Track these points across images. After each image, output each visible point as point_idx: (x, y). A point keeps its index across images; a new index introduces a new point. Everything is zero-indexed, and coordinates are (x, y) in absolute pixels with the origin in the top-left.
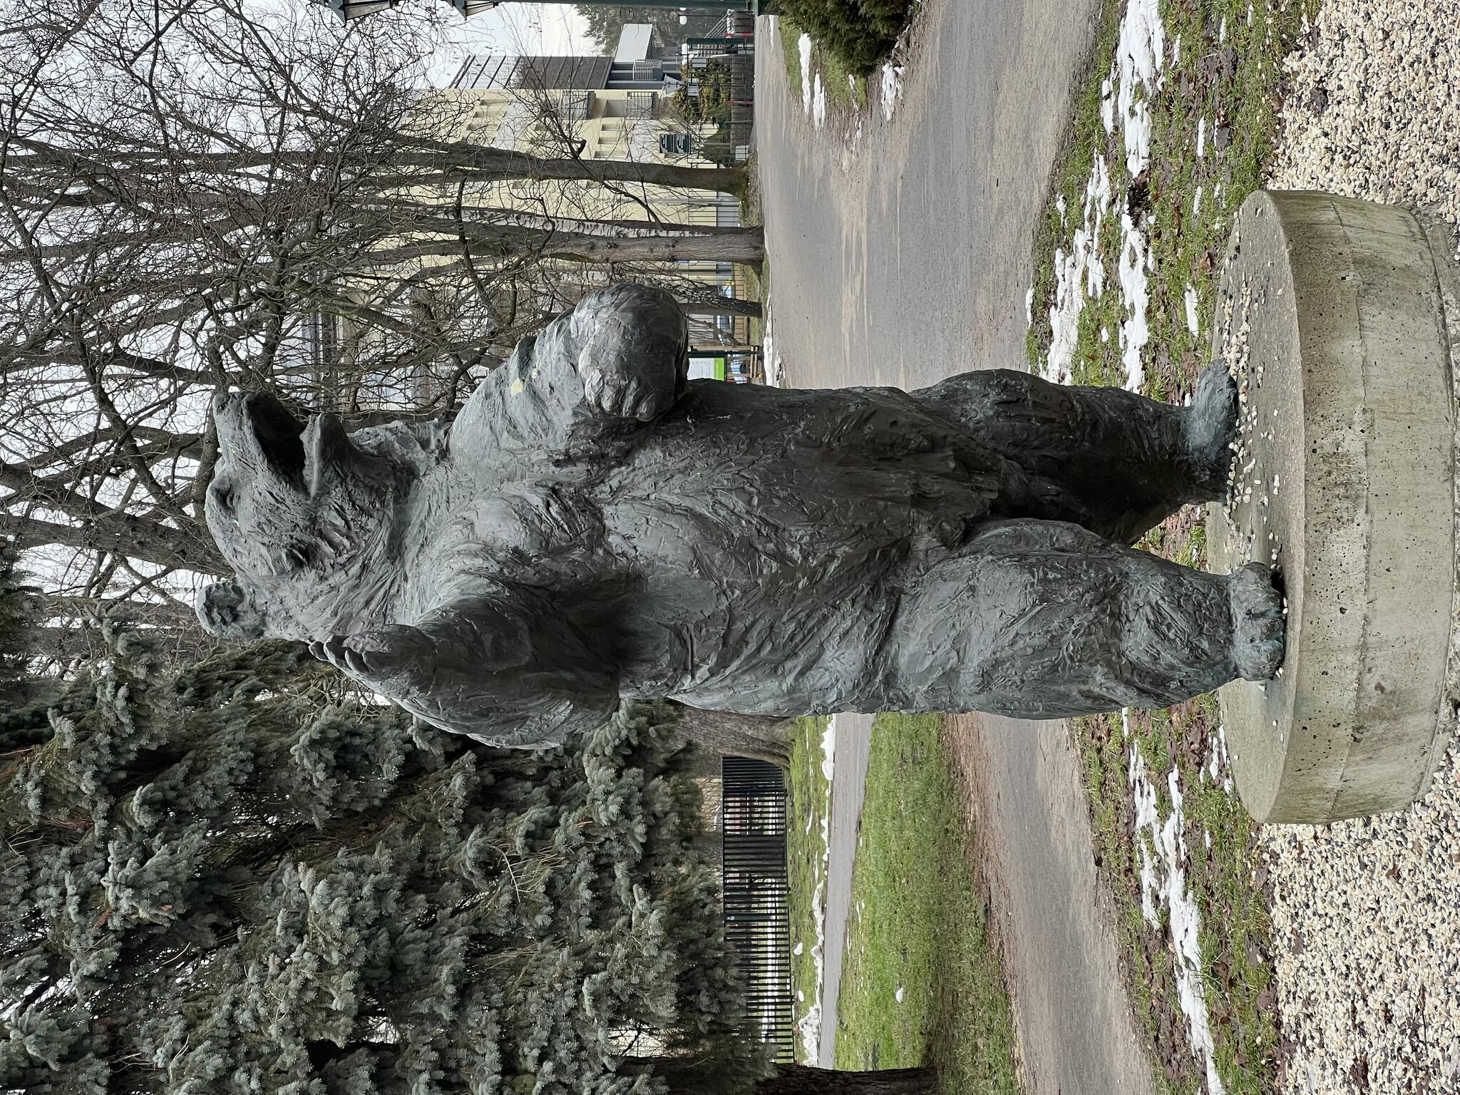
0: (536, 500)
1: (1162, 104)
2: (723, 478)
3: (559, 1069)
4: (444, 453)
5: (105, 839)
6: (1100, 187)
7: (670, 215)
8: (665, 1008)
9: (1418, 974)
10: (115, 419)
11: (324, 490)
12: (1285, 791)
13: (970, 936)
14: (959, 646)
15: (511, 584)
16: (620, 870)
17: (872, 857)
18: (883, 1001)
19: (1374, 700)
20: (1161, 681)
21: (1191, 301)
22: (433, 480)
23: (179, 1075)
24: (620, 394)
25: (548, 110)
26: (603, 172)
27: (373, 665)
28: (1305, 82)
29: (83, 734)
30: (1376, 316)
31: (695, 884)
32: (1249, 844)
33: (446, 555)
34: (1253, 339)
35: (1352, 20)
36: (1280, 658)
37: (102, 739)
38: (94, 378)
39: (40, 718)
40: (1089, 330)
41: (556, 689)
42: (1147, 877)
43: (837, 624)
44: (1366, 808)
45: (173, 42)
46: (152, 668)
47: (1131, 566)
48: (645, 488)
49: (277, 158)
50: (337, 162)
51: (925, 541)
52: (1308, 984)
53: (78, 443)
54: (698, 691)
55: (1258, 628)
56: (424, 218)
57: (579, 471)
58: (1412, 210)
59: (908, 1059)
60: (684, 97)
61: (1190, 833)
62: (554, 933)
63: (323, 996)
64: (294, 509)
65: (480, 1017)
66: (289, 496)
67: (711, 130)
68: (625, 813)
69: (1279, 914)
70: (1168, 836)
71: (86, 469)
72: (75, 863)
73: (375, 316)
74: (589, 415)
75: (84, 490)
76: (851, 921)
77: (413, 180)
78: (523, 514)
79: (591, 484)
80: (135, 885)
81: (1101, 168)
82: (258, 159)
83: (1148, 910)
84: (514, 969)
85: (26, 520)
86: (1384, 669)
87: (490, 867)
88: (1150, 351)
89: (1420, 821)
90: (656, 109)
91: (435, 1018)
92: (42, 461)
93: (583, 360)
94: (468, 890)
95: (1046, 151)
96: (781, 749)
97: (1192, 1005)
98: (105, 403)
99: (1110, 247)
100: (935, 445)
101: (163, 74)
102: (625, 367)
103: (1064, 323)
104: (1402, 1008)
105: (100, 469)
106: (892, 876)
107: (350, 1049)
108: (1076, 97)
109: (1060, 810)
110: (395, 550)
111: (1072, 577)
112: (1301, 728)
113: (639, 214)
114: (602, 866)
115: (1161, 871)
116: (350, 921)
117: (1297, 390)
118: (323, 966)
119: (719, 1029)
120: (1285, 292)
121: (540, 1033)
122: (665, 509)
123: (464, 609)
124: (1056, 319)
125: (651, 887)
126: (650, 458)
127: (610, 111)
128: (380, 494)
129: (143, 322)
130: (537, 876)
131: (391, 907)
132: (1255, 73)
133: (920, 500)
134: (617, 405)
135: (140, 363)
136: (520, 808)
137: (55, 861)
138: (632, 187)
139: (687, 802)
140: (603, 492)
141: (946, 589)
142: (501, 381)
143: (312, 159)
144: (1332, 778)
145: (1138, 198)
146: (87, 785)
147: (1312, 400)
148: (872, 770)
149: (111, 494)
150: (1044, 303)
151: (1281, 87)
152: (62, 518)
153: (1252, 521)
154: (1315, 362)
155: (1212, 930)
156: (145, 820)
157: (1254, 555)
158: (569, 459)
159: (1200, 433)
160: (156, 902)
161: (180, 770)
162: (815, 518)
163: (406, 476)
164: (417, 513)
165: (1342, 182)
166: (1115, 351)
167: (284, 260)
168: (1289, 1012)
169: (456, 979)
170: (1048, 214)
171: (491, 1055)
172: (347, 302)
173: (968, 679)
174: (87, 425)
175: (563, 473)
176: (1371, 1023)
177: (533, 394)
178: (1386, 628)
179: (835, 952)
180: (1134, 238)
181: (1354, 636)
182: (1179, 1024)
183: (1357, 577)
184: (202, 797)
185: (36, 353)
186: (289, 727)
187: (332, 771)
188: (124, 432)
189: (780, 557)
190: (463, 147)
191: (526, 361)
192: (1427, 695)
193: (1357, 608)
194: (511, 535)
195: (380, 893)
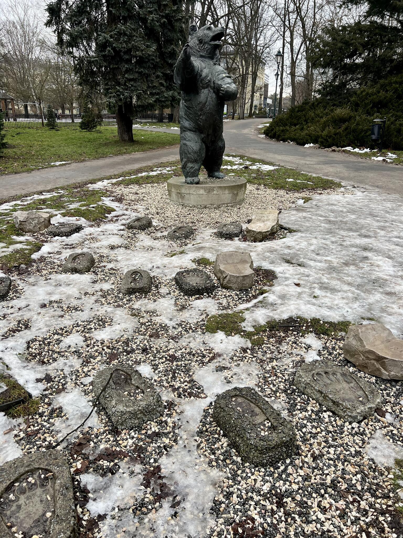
0: (208, 78)
1: (258, 170)
2: (211, 107)
3: (130, 87)
4: (215, 64)
5: (160, 15)
6: (248, 163)
7: (246, 106)
8: (139, 103)
9: (150, 201)
10: (220, 19)
11: (210, 45)
12: (171, 184)
13: (151, 147)
14: (189, 140)
15: (197, 74)
16: (158, 96)
17: (161, 134)
18: (142, 135)
19: (183, 195)
20: (185, 168)
21: (233, 174)
22: (211, 63)
23: (126, 27)
24: (223, 91)
25: (261, 88)
26: (252, 96)
27: (185, 52)
28: (259, 187)
29: (174, 11)
30: (231, 195)
31: (156, 108)
32: (164, 181)
33: (201, 64)
34: (228, 180)
35: (267, 193)
36: (188, 183)
37: (174, 14)
38: (225, 15)
39: (177, 4)
40: (229, 162)
41: (182, 81)
42: (160, 169)
43: (192, 123)
44: (170, 195)
45: (273, 29)
46: (184, 22)
47: (200, 164)
48: (210, 95)
49: (256, 46)
50: (256, 55)
51: (203, 136)
52: (147, 188)
53: (216, 13)
54: (182, 103)
55: (192, 181)
56: (247, 69)
57: (212, 85)
58: (244, 200)
59: (135, 138)
60: (262, 108)
61: (165, 174)
62: (149, 87)
63: (138, 51)
64: (207, 40)
65: (136, 75)
66: (209, 39)
67: (257, 112)
68: (166, 97)
69: (156, 184)
70: (165, 171)
71: (213, 14)
72: (155, 10)
73: (234, 61)
74: (220, 86)
75: (210, 13)
76: (152, 131)
77: (252, 67)
78: (207, 76)
79: (211, 87)
80: (153, 20)
81: (250, 163)
82: (256, 42)
83: (155, 169)
84: (143, 81)
85: (205, 4)
86: (187, 196)
87: (158, 77)
88: (227, 169)
89: (168, 201)
90: (260, 104)
91: (136, 68)
92: (214, 7)
93: (228, 85)
94: (154, 73)
95: (253, 156)
96: (175, 122)
97: (144, 174)
98: (222, 17)
99: (240, 164)
100: (216, 137)
101: (269, 27)
102: (227, 92)
103: (230, 159)
104: (145, 198)
105: (213, 16)
106: (158, 137)
107: (131, 55)
108: (260, 160)
109: (168, 158)
110: (202, 56)
111: (198, 156)
112: (179, 186)
113: (246, 101)
114: (158, 94)
115: (160, 171)
116: (149, 55)
117: (222, 185)
118: (142, 51)
119: (137, 111)
120: (234, 184)
121: (135, 85)
122: (207, 98)
123: (193, 67)
124: (231, 158)
125: (155, 101)
126: (214, 96)
127: (261, 98)
128: (209, 54)
129: (234, 23)
130: (156, 84)
131: (151, 61)
132: (262, 181)
133: (208, 135)
134: (222, 90)
135: (228, 23)
136: (166, 82)
137: (156, 7)
138: (250, 101)
139: (167, 107)
140: (210, 89)
141: (196, 139)
142: (225, 73)
143: (256, 51)
144: (173, 190)
145: (246, 168)
146: (167, 12)
147: (220, 187)
148: (172, 134)
149: (209, 18)
150: (233, 156)
151: (260, 184)
152: (206, 9)
153: (205, 180)
154: (225, 188)
155: (154, 176)
156: (162, 21)
157: (201, 180)
158: (214, 83)
159: (217, 174)
160: (150, 23)
161: (170, 27)
162: (206, 120)
163: (212, 58)
164: (207, 60)
165: (247, 192)
166: (227, 165)
167: (242, 46)
168: (144, 185)
169: (142, 72)
170: (245, 156)
171: (131, 77)
172: (235, 57)
173: (185, 142)
174: (219, 14)
175: (212, 83)
176: (143, 195)
177: (223, 78)
178: (192, 197)
179: (148, 129)
180: (241, 167)
181: (191, 192)
182: (141, 173)
183: (198, 193)
184: (166, 31)
185: (230, 6)
186: (176, 45)
187: (170, 52)
188: (218, 20)
189: (201, 115)
190: (257, 75)
191: (228, 77)
192: (184, 202)
193: (194, 193)
194: (204, 74)
195: (153, 60)
